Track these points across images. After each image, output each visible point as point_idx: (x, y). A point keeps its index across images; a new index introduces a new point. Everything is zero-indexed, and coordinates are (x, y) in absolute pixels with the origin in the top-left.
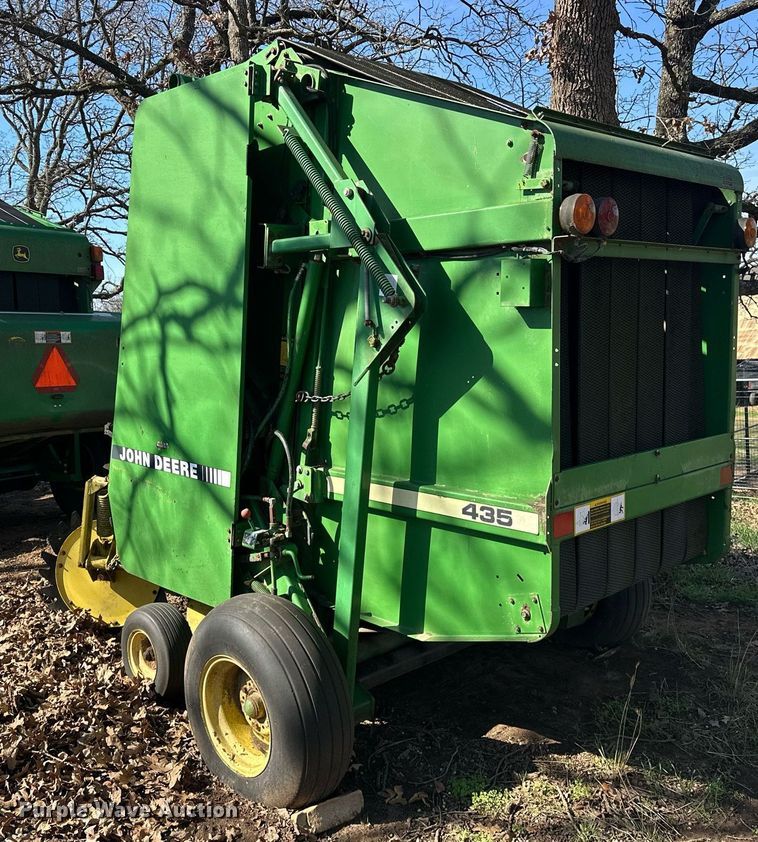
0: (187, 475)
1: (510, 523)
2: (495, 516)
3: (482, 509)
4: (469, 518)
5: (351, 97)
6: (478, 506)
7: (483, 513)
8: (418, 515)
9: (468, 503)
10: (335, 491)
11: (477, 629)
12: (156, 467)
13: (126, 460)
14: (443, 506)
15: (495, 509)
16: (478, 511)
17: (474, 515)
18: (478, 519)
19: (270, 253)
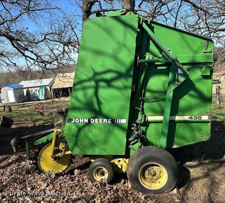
0: (107, 122)
1: (201, 118)
2: (197, 118)
3: (194, 117)
4: (191, 119)
5: (154, 27)
6: (193, 116)
7: (194, 118)
8: (176, 121)
9: (190, 116)
10: (149, 119)
11: (189, 142)
12: (91, 122)
13: (75, 122)
14: (183, 118)
15: (197, 116)
16: (193, 117)
17: (192, 118)
18: (193, 119)
19: (139, 63)
